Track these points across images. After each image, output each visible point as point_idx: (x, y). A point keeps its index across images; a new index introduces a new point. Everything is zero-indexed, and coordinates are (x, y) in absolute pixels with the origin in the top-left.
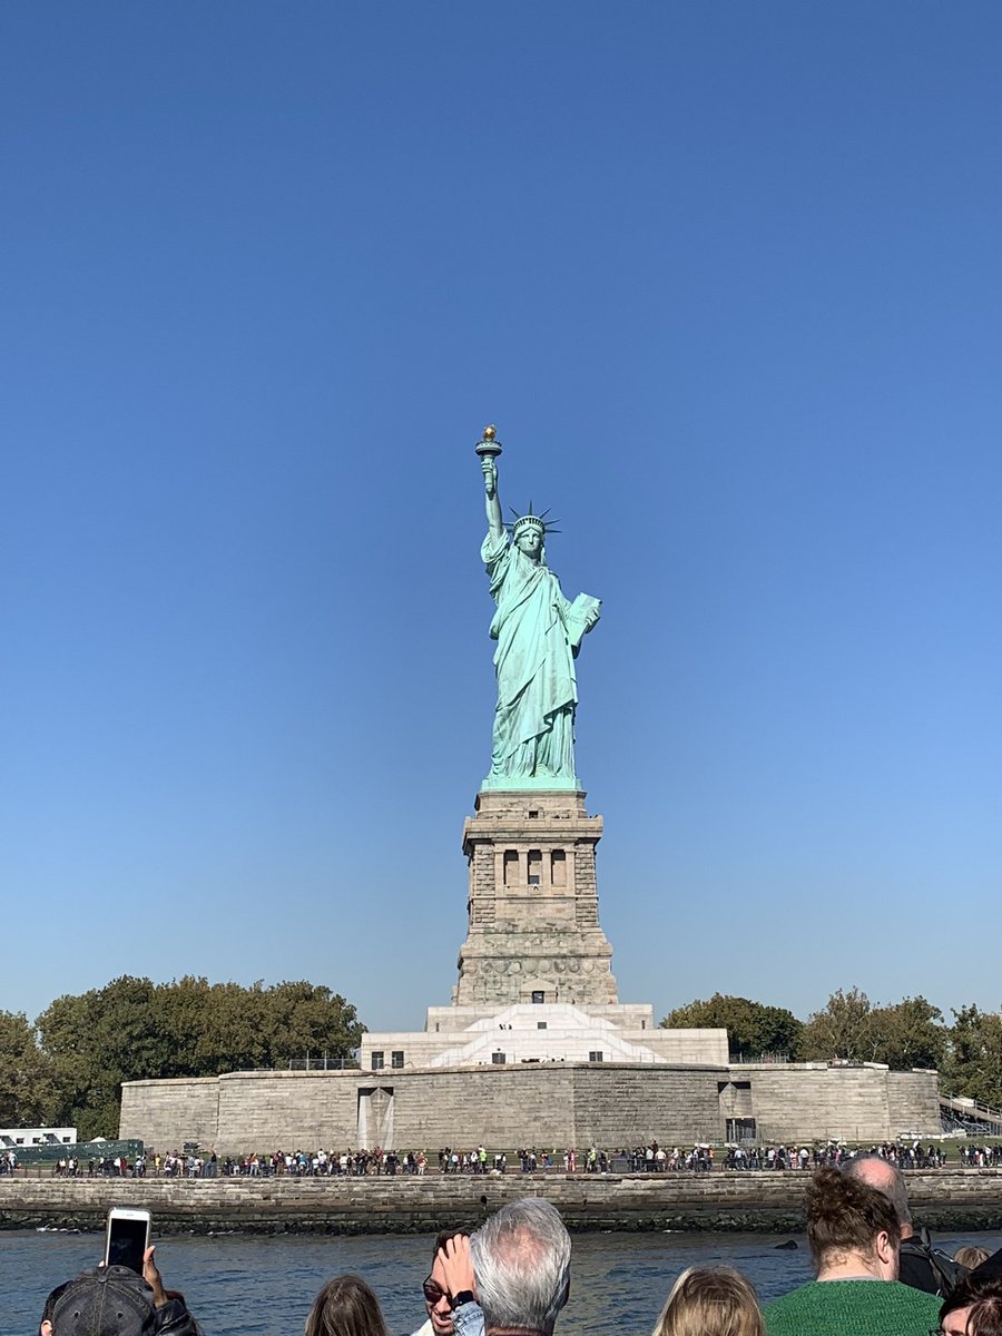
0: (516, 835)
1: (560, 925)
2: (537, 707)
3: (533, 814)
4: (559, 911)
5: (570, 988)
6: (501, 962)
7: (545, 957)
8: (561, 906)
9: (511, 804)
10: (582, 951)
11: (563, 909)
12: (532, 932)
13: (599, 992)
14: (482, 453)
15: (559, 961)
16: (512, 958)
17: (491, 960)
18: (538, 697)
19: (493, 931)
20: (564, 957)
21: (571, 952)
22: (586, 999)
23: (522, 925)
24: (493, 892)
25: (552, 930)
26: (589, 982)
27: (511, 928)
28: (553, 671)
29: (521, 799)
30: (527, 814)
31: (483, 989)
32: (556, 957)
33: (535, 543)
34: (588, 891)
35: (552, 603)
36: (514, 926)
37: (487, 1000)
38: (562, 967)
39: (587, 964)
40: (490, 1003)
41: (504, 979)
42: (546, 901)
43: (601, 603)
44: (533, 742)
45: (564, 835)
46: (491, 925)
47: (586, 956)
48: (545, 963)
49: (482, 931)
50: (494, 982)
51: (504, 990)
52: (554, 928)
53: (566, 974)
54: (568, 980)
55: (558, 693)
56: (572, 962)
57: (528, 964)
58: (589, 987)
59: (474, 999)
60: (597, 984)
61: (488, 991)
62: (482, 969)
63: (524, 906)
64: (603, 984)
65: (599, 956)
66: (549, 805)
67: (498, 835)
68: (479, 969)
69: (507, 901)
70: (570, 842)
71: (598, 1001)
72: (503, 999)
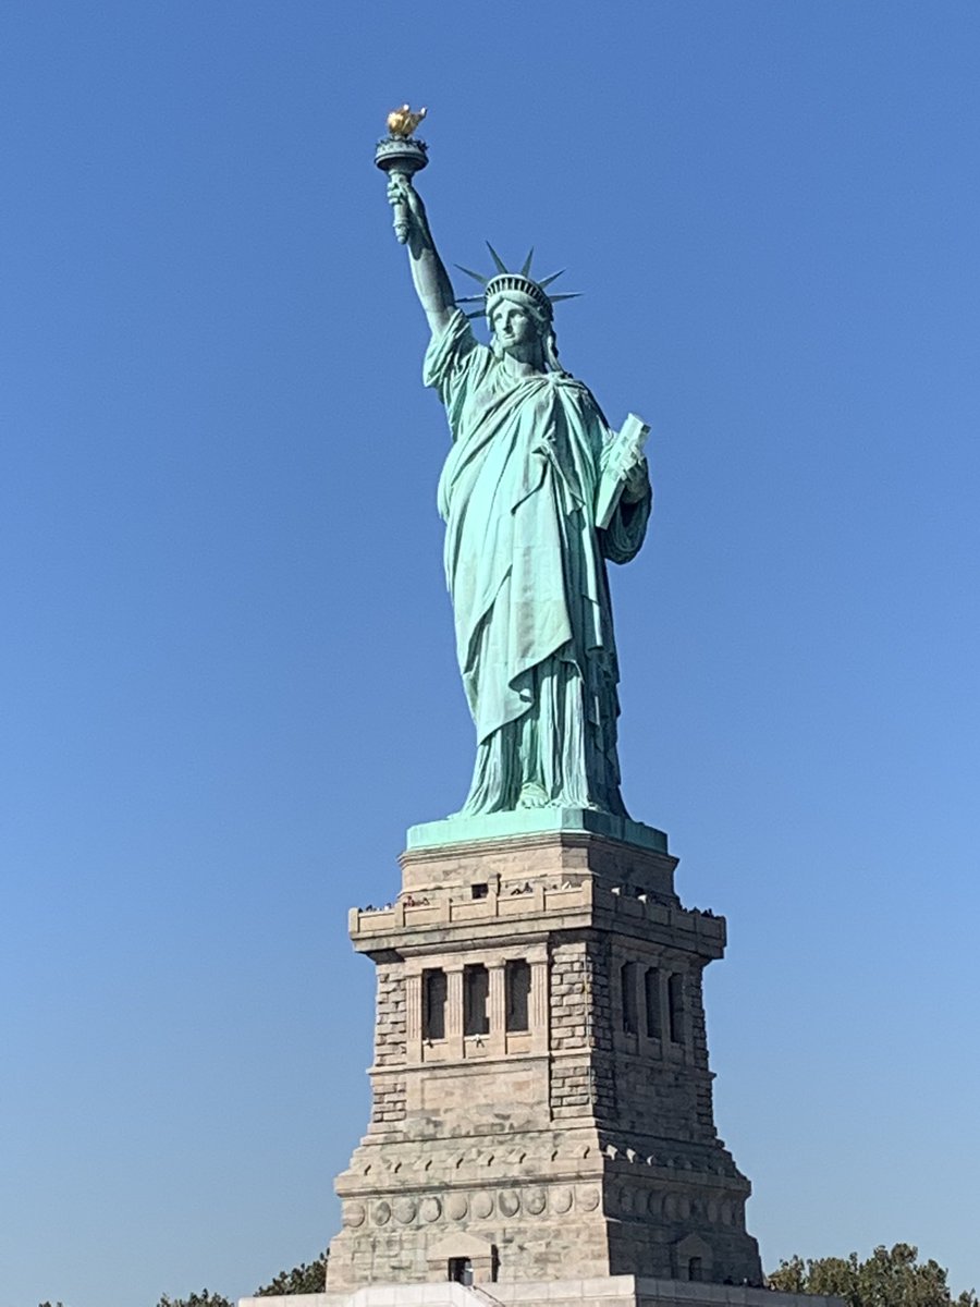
0: (437, 937)
1: (519, 1116)
2: (500, 665)
3: (479, 891)
4: (520, 1086)
5: (521, 1248)
6: (404, 1201)
7: (482, 1186)
8: (523, 1076)
9: (446, 873)
10: (546, 1170)
11: (526, 1083)
12: (467, 1136)
13: (574, 1253)
14: (385, 165)
15: (507, 1193)
16: (424, 1190)
17: (387, 1199)
18: (500, 646)
19: (400, 1137)
20: (515, 1183)
21: (528, 1172)
22: (551, 1269)
23: (449, 1121)
24: (404, 1058)
25: (505, 1130)
26: (558, 1234)
27: (430, 1130)
28: (525, 590)
29: (464, 862)
30: (469, 892)
31: (368, 1258)
32: (500, 1184)
33: (516, 329)
34: (572, 1042)
35: (534, 447)
36: (437, 1124)
37: (375, 1279)
38: (512, 1204)
39: (557, 1195)
40: (380, 1282)
41: (407, 1234)
42: (494, 1068)
43: (645, 429)
44: (497, 741)
45: (523, 927)
46: (400, 1125)
47: (553, 1180)
48: (482, 1199)
49: (380, 1138)
50: (389, 1243)
51: (406, 1257)
52: (507, 1124)
53: (520, 1220)
54: (520, 1231)
55: (537, 631)
56: (530, 1194)
57: (451, 1201)
58: (557, 1245)
59: (353, 1280)
60: (572, 1236)
61: (377, 1260)
62: (373, 1216)
63: (457, 1082)
64: (584, 1236)
65: (579, 1177)
66: (513, 869)
67: (405, 939)
68: (369, 1218)
69: (426, 1075)
70: (537, 941)
71: (570, 1271)
72: (402, 1276)
